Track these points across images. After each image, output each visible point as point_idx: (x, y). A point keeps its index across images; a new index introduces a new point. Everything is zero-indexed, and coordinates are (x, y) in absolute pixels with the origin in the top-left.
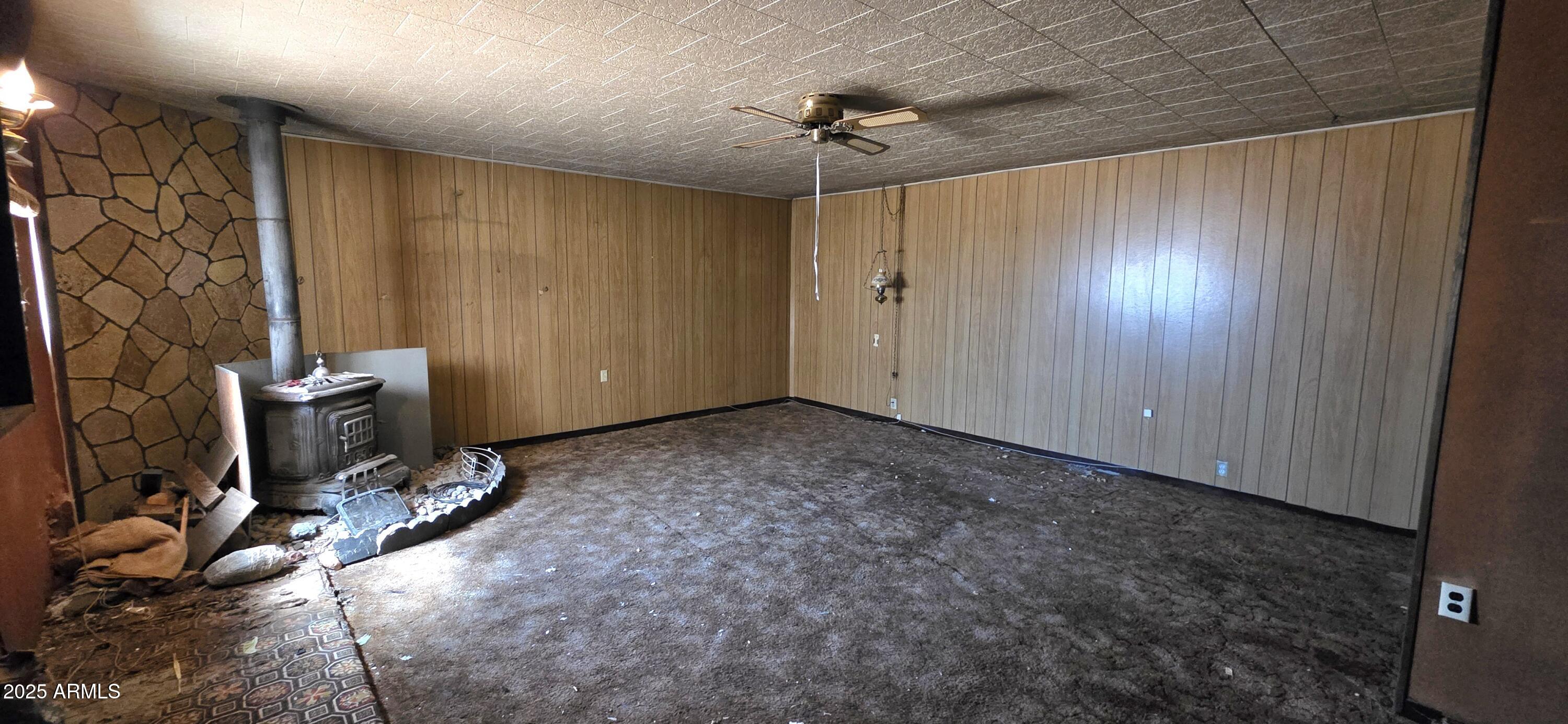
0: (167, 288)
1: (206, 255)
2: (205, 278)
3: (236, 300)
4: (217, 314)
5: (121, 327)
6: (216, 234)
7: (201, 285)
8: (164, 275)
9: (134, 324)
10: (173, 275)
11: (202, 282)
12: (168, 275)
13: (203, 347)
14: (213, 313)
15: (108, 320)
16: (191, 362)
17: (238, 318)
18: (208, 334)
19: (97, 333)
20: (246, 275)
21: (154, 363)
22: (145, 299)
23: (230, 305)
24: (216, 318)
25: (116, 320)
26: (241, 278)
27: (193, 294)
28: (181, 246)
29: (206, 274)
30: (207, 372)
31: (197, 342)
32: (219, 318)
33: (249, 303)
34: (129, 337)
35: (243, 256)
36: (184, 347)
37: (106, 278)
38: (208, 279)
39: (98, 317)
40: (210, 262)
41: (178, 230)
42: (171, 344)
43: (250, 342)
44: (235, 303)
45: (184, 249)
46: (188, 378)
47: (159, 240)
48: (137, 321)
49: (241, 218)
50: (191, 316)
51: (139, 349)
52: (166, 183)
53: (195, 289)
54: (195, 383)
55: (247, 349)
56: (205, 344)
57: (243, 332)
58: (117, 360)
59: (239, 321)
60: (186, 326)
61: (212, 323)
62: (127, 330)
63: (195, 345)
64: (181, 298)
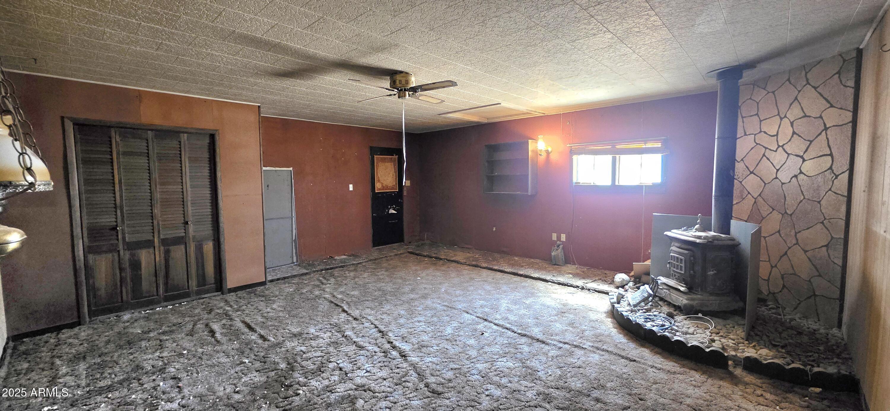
0: (776, 178)
1: (802, 157)
2: (799, 171)
3: (819, 186)
4: (803, 195)
5: (753, 197)
6: (811, 142)
7: (796, 176)
8: (776, 170)
9: (758, 196)
10: (780, 170)
11: (796, 174)
12: (778, 170)
13: (791, 215)
14: (801, 194)
15: (749, 193)
16: (782, 222)
17: (818, 200)
18: (795, 208)
19: (744, 198)
20: (831, 168)
21: (764, 218)
22: (765, 184)
23: (814, 190)
24: (802, 197)
25: (751, 193)
26: (826, 171)
27: (790, 182)
28: (786, 152)
29: (800, 169)
30: (790, 231)
31: (788, 211)
32: (804, 198)
33: (830, 190)
34: (755, 202)
35: (831, 155)
36: (780, 213)
37: (752, 173)
38: (801, 172)
39: (745, 191)
40: (804, 160)
41: (787, 143)
42: (773, 210)
43: (825, 219)
44: (817, 190)
45: (789, 154)
46: (779, 232)
47: (776, 151)
48: (760, 195)
49: (834, 126)
50: (786, 195)
51: (758, 209)
52: (785, 116)
53: (791, 179)
54: (782, 236)
55: (822, 223)
56: (793, 213)
57: (821, 210)
58: (749, 213)
59: (819, 202)
60: (783, 201)
61: (799, 201)
62: (755, 199)
63: (786, 212)
64: (783, 184)
